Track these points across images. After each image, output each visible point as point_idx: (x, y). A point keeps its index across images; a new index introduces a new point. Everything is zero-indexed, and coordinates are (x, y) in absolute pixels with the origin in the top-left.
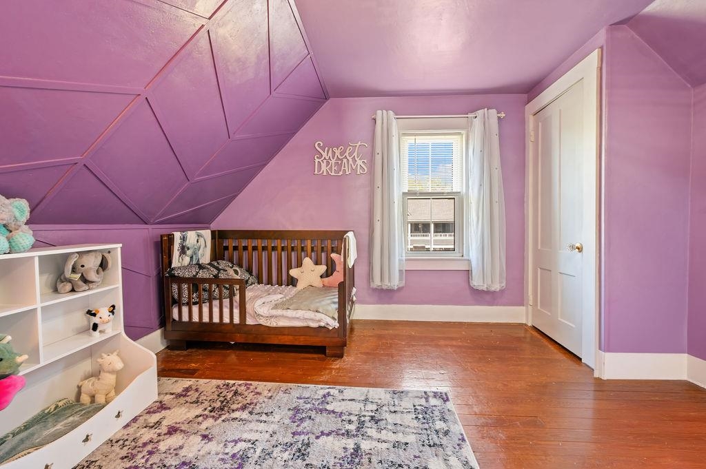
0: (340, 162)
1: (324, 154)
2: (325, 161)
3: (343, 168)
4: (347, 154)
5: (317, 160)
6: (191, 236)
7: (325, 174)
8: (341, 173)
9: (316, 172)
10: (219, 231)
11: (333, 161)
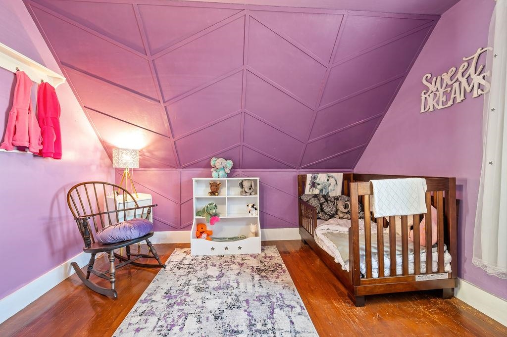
0: (449, 89)
1: (432, 87)
2: (432, 95)
3: (453, 96)
4: (459, 75)
5: (423, 96)
6: (322, 177)
7: (431, 109)
8: (450, 103)
9: (422, 111)
10: (354, 174)
11: (441, 91)
